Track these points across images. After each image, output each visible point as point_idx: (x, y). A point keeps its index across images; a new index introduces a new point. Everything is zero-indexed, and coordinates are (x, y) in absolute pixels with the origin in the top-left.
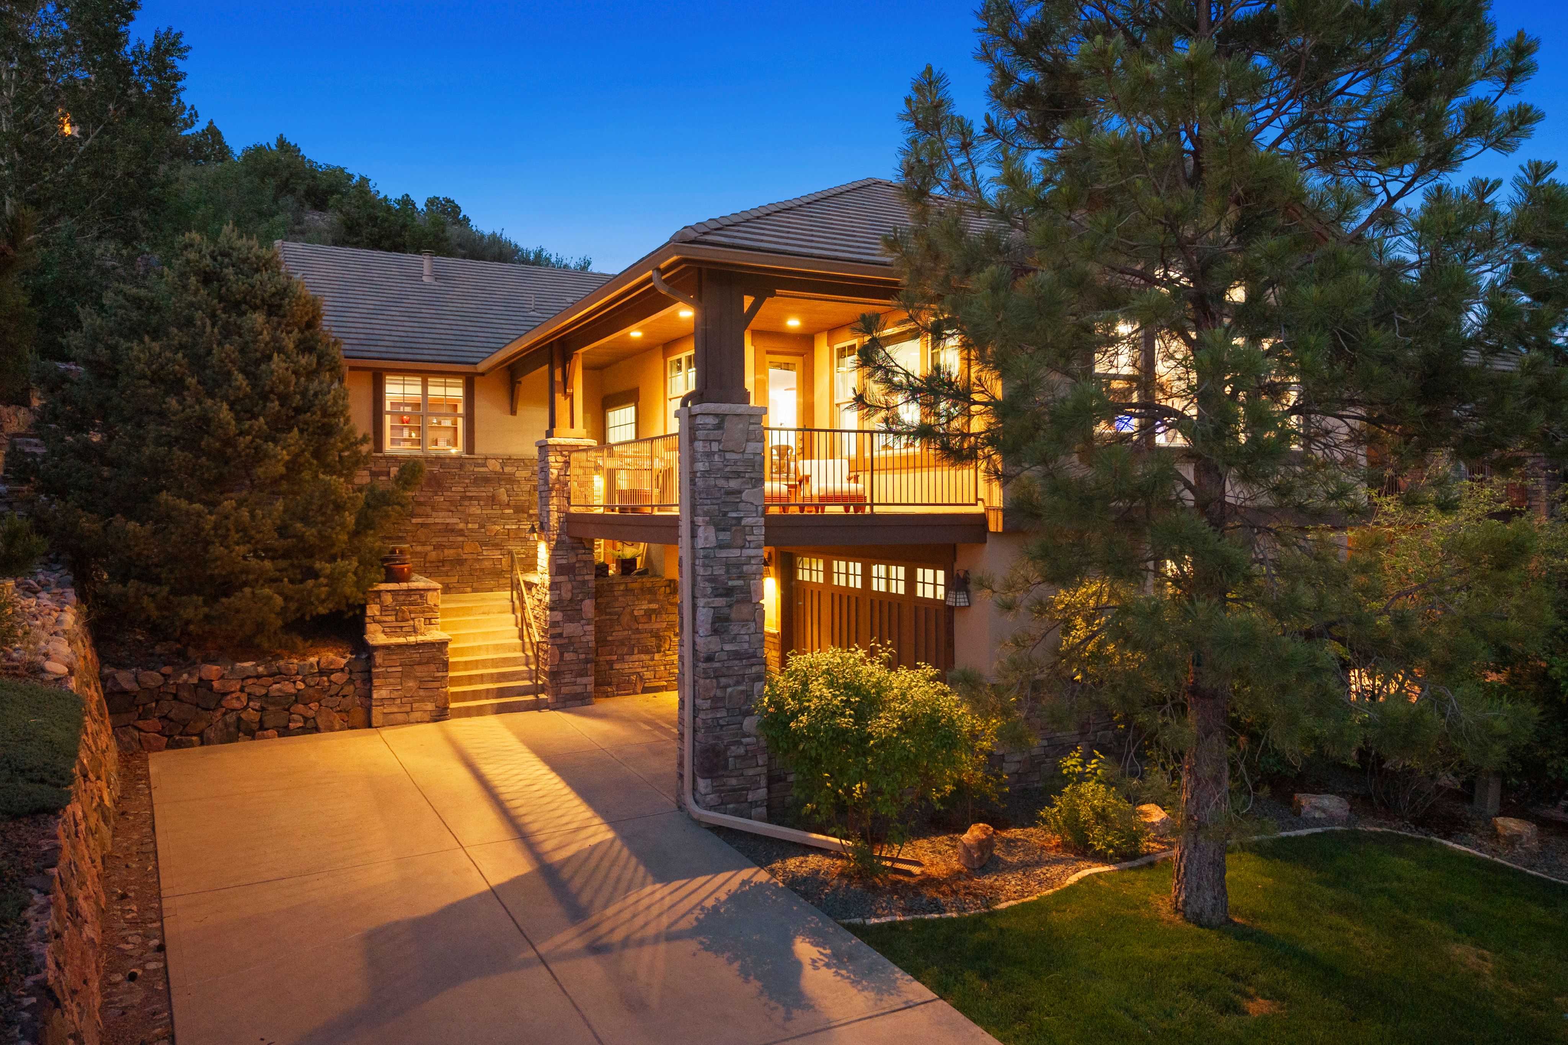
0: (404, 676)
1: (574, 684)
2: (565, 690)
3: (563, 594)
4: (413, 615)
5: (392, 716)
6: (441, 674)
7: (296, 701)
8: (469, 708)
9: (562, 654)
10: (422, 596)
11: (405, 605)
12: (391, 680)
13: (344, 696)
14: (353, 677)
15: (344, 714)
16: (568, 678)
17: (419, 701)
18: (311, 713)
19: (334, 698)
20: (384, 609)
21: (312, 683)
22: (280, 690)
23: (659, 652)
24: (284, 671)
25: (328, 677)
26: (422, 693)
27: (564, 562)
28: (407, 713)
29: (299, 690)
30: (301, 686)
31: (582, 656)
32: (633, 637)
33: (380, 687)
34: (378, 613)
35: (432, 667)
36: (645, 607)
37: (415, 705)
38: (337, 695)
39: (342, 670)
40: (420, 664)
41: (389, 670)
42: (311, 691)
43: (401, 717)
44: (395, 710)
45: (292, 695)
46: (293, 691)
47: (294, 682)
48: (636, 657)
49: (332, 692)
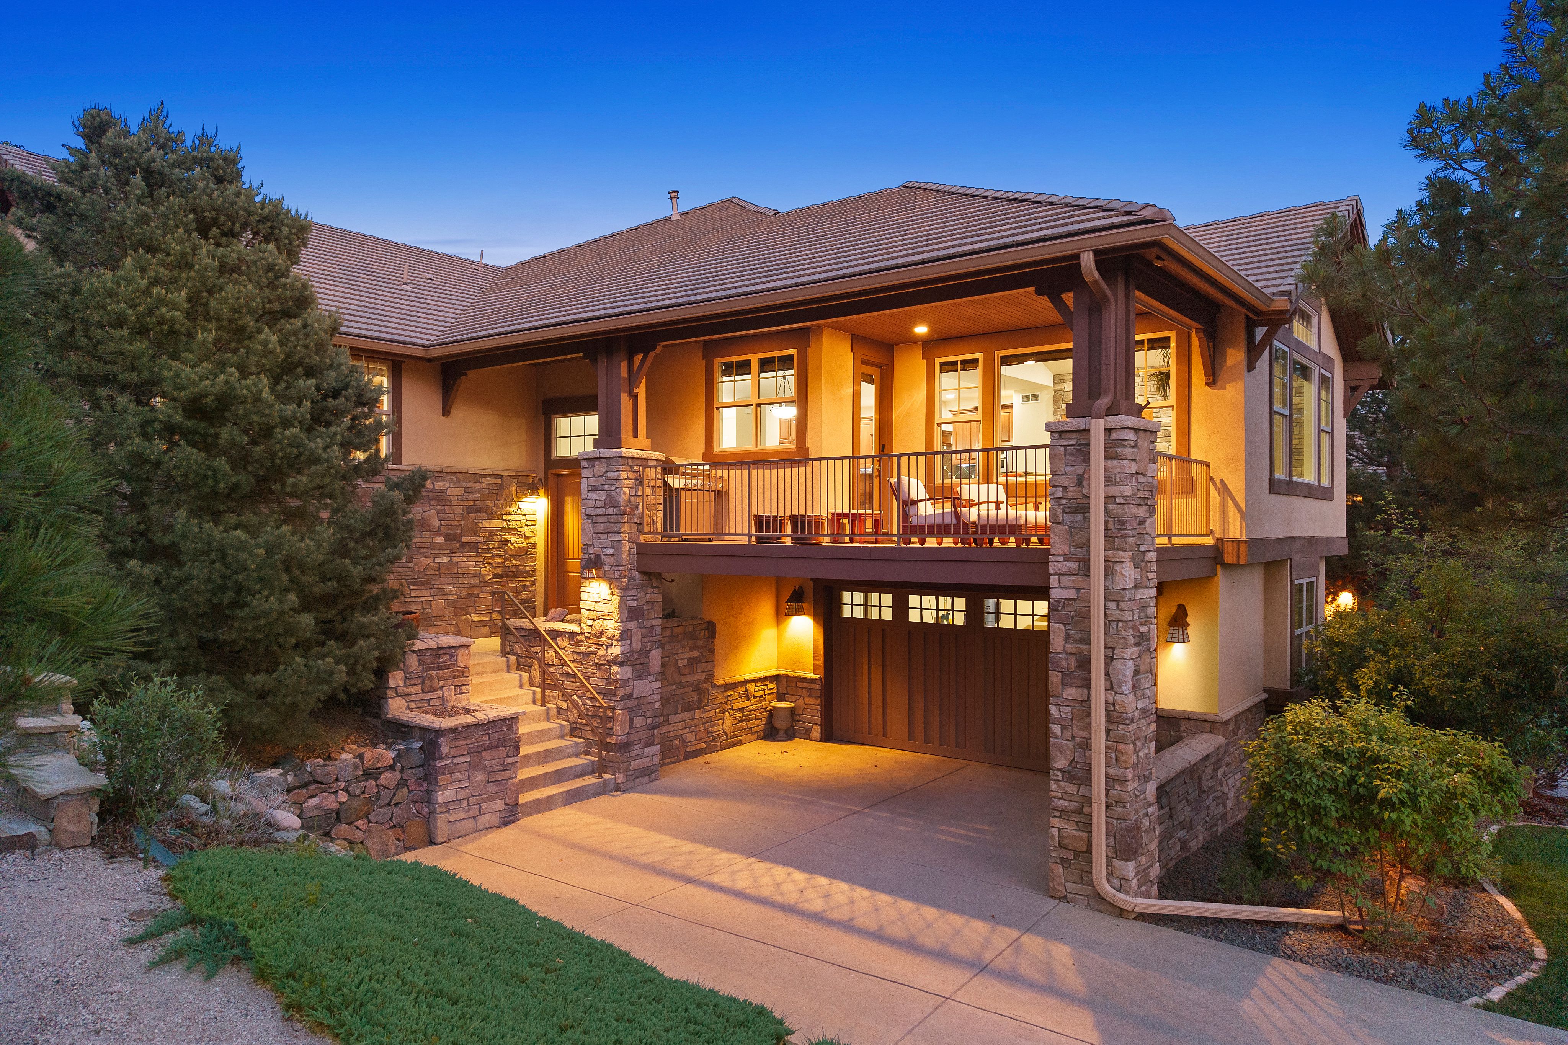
0: (473, 767)
1: (642, 756)
2: (634, 764)
3: (634, 645)
4: (441, 683)
5: (458, 825)
6: (511, 760)
7: (338, 820)
8: (538, 801)
9: (632, 721)
10: (451, 656)
11: (432, 669)
12: (458, 775)
13: (396, 805)
14: (405, 777)
15: (398, 830)
16: (636, 750)
17: (485, 800)
18: (359, 835)
19: (385, 810)
20: (408, 678)
21: (358, 792)
22: (317, 807)
23: (698, 709)
24: (319, 778)
25: (376, 779)
26: (491, 788)
27: (634, 603)
28: (474, 817)
29: (341, 803)
30: (343, 797)
31: (649, 721)
32: (677, 692)
33: (444, 788)
34: (401, 683)
35: (502, 751)
36: (687, 656)
37: (484, 806)
38: (389, 804)
39: (392, 768)
40: (489, 748)
41: (456, 761)
42: (356, 803)
43: (468, 825)
44: (463, 815)
45: (331, 811)
46: (335, 806)
47: (336, 793)
48: (679, 717)
49: (383, 801)
